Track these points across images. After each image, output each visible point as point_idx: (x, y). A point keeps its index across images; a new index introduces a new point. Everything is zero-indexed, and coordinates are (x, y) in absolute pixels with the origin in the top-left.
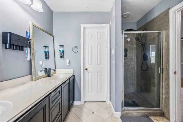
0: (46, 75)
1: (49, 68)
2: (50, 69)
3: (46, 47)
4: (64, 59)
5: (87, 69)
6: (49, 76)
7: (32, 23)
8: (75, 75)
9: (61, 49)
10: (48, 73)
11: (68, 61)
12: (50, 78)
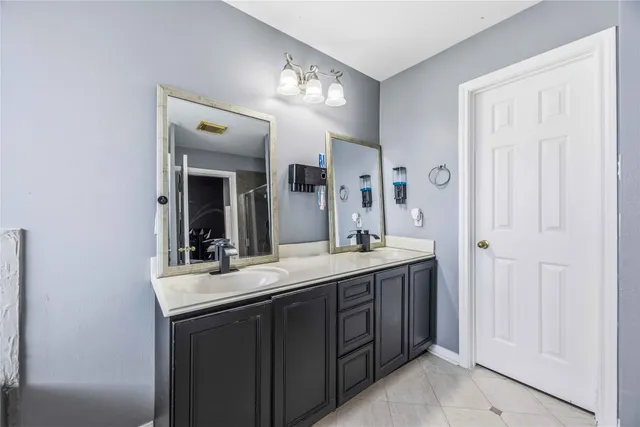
0: (359, 246)
1: (366, 229)
2: (367, 232)
3: (365, 177)
4: (406, 208)
5: (483, 245)
6: (365, 249)
7: (331, 134)
8: (437, 258)
9: (400, 179)
10: (363, 241)
11: (415, 213)
12: (365, 253)
